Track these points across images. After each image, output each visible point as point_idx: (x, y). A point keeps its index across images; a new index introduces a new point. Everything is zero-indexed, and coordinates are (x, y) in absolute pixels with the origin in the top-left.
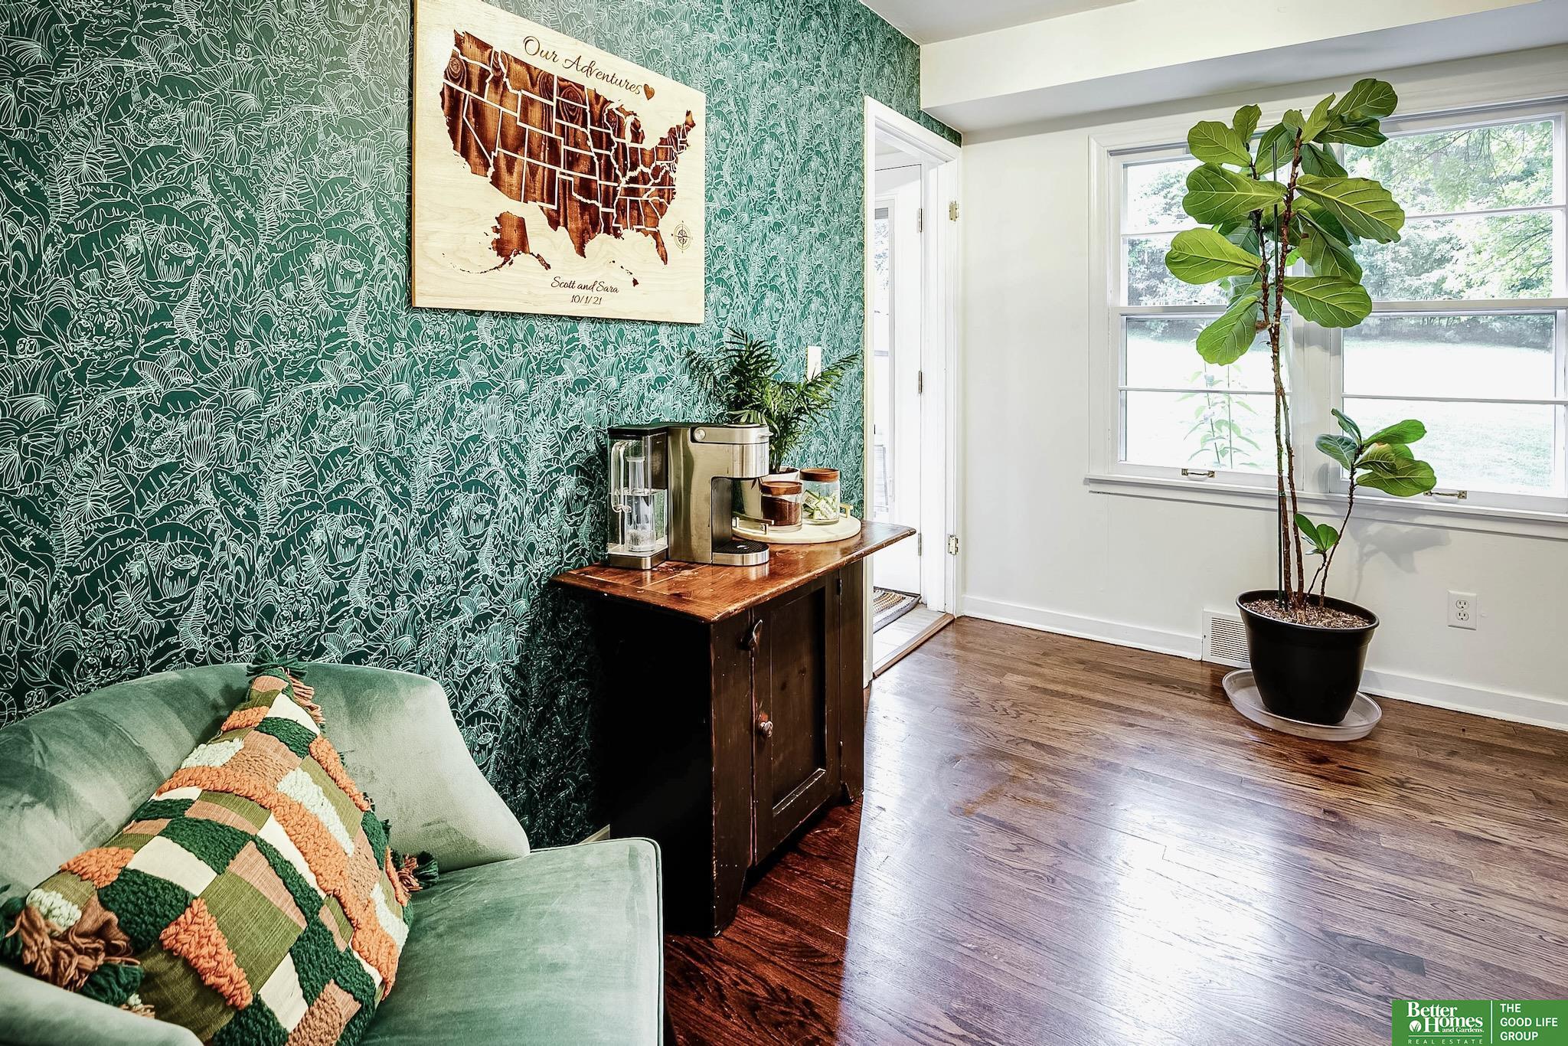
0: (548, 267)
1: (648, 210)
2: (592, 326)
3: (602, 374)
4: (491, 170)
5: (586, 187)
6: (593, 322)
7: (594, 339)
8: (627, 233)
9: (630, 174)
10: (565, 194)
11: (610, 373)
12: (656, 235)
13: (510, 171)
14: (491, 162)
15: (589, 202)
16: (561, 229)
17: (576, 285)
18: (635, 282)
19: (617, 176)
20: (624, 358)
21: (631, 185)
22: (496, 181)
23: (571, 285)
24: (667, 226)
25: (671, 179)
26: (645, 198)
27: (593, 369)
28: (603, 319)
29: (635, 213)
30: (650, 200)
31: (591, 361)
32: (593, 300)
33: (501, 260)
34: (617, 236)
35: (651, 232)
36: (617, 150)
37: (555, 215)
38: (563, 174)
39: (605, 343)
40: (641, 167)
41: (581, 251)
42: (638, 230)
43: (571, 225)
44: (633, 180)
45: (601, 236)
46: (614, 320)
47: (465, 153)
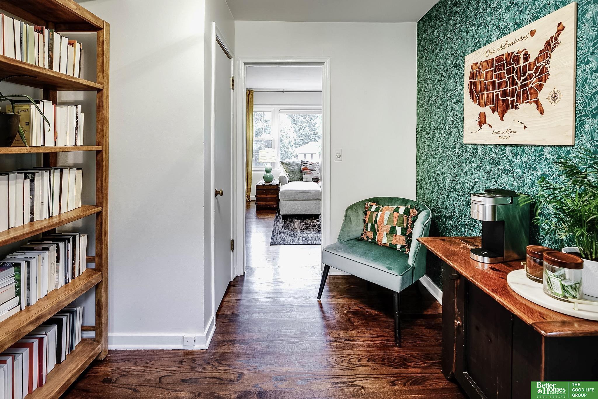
0: (491, 127)
1: (532, 91)
2: (511, 148)
3: (515, 168)
4: (478, 100)
5: (504, 94)
6: (511, 146)
7: (512, 153)
8: (520, 106)
9: (522, 78)
10: (497, 99)
11: (518, 168)
12: (537, 102)
13: (482, 99)
14: (478, 98)
15: (505, 98)
16: (496, 112)
17: (500, 132)
18: (525, 127)
19: (517, 82)
20: (525, 162)
21: (523, 83)
22: (479, 104)
23: (498, 133)
24: (543, 96)
25: (547, 69)
26: (530, 86)
27: (511, 165)
28: (515, 145)
29: (525, 95)
30: (533, 86)
31: (511, 162)
32: (506, 137)
33: (480, 127)
34: (516, 108)
35: (534, 102)
36: (517, 71)
37: (494, 108)
38: (497, 92)
39: (516, 155)
40: (529, 72)
41: (502, 119)
42: (527, 103)
43: (499, 110)
44: (524, 80)
45: (510, 111)
46: (520, 145)
47: (473, 99)
